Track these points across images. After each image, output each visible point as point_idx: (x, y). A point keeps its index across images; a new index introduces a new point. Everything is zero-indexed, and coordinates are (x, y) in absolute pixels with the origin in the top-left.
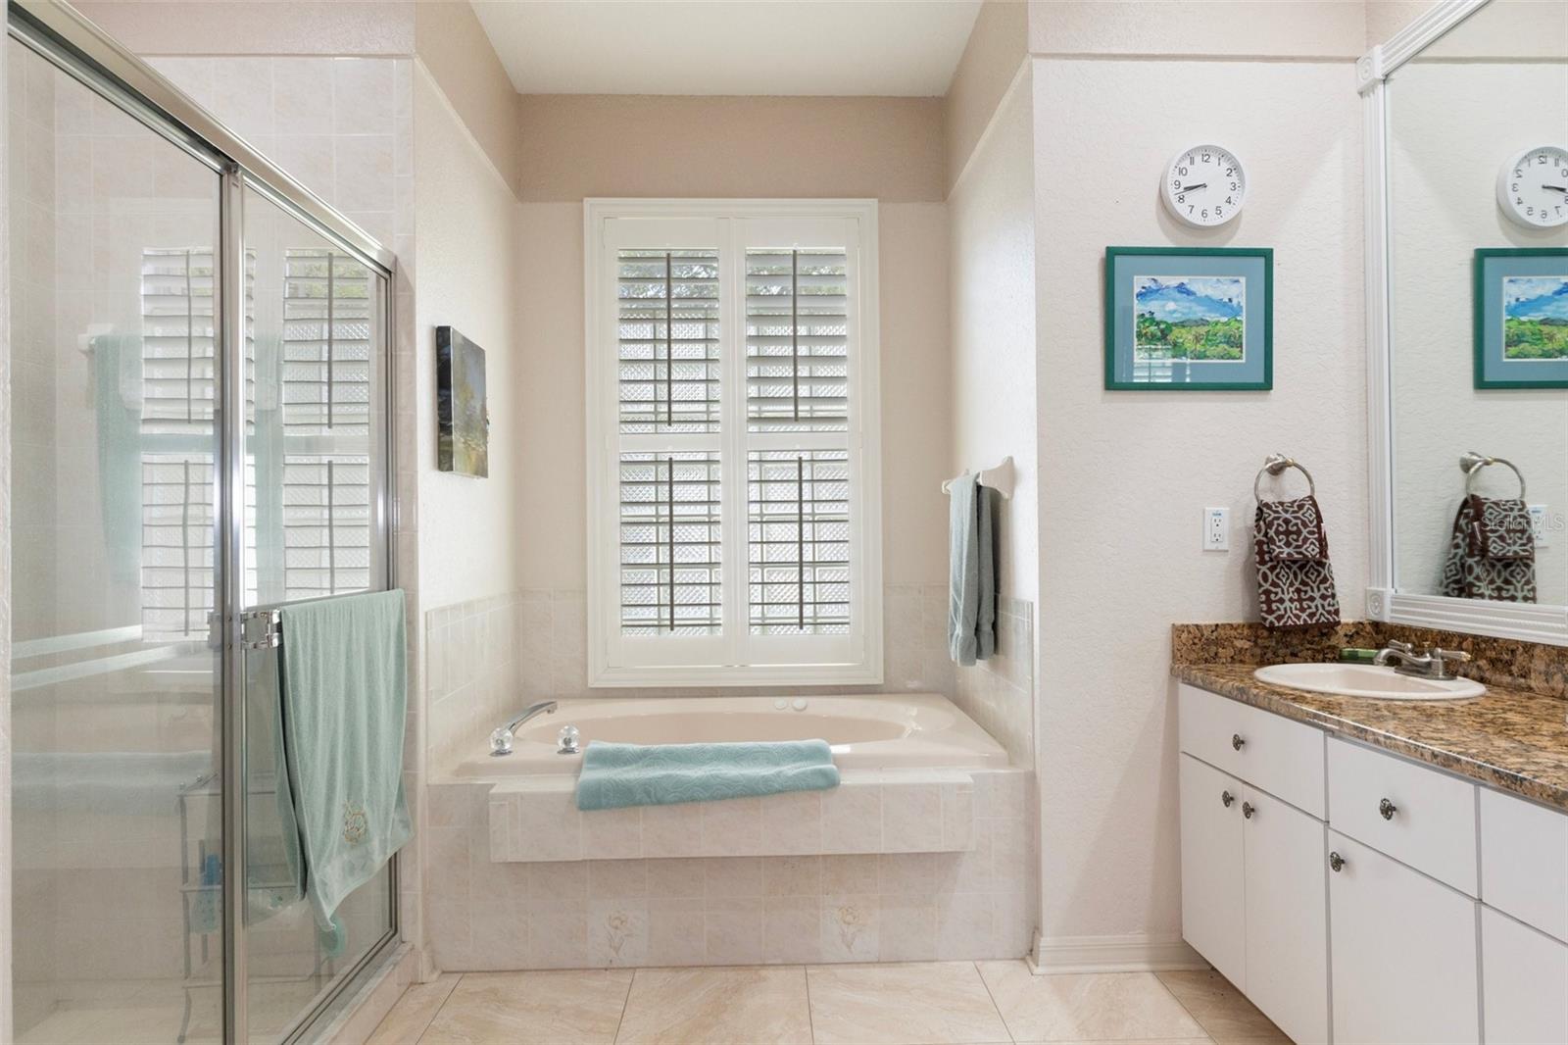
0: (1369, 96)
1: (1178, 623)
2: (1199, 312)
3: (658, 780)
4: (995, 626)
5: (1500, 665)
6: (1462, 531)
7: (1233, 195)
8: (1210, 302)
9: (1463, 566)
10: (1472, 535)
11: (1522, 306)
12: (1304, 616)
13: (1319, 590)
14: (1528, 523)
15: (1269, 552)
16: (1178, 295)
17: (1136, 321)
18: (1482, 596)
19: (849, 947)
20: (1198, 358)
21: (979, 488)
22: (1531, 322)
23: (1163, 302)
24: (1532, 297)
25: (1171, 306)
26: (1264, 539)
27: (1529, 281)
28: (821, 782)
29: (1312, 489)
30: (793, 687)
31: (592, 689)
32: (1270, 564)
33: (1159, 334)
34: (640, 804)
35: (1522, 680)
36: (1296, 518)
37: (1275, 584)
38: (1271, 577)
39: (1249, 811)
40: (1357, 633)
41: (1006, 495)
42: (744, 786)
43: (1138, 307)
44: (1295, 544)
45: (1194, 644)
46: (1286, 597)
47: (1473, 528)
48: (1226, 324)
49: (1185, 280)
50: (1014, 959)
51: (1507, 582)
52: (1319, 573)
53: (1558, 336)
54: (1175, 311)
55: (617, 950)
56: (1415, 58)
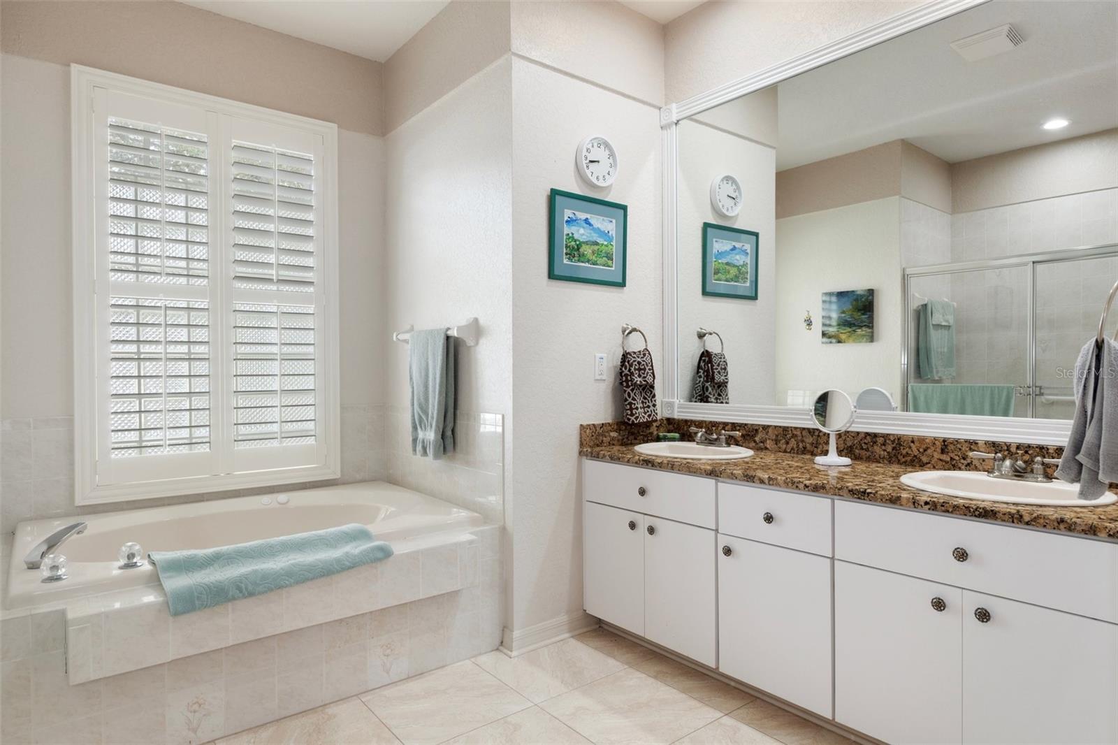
0: (667, 130)
1: (585, 423)
2: (595, 237)
3: (246, 576)
4: (453, 431)
5: (748, 438)
6: (702, 369)
7: (611, 170)
8: (598, 231)
9: (703, 387)
10: (707, 371)
11: (720, 254)
12: (646, 416)
13: (652, 401)
14: (727, 364)
15: (631, 381)
16: (585, 225)
17: (565, 237)
18: (712, 402)
19: (388, 673)
20: (594, 264)
21: (448, 338)
22: (723, 263)
23: (578, 228)
24: (723, 251)
25: (582, 231)
26: (628, 373)
27: (722, 242)
28: (380, 555)
29: (646, 346)
30: (269, 487)
31: (79, 507)
32: (631, 387)
33: (576, 247)
34: (234, 599)
35: (762, 444)
36: (644, 361)
37: (634, 399)
38: (632, 395)
39: (651, 530)
40: (661, 425)
41: (470, 342)
42: (322, 568)
43: (567, 230)
44: (643, 375)
45: (593, 436)
46: (639, 406)
47: (708, 367)
48: (606, 246)
49: (588, 216)
50: (492, 651)
51: (719, 395)
52: (651, 392)
53: (731, 272)
54: (583, 234)
55: (195, 731)
56: (690, 118)
